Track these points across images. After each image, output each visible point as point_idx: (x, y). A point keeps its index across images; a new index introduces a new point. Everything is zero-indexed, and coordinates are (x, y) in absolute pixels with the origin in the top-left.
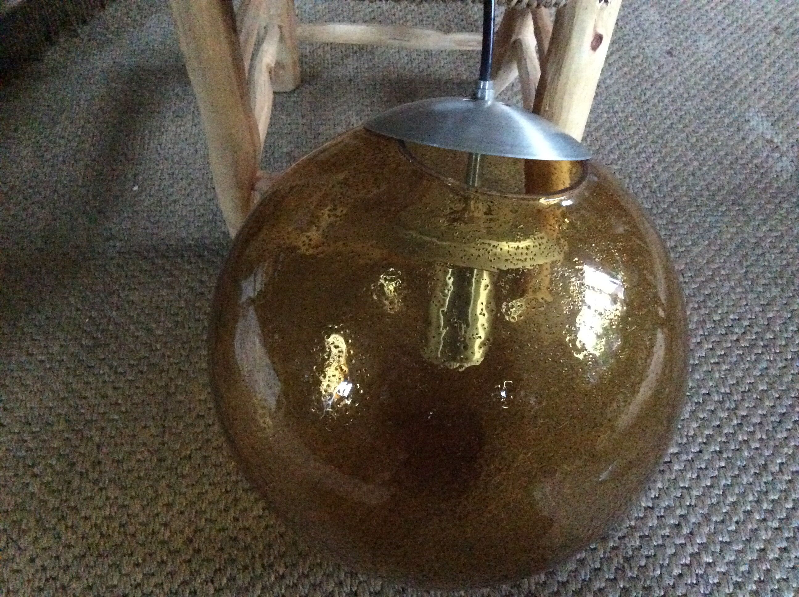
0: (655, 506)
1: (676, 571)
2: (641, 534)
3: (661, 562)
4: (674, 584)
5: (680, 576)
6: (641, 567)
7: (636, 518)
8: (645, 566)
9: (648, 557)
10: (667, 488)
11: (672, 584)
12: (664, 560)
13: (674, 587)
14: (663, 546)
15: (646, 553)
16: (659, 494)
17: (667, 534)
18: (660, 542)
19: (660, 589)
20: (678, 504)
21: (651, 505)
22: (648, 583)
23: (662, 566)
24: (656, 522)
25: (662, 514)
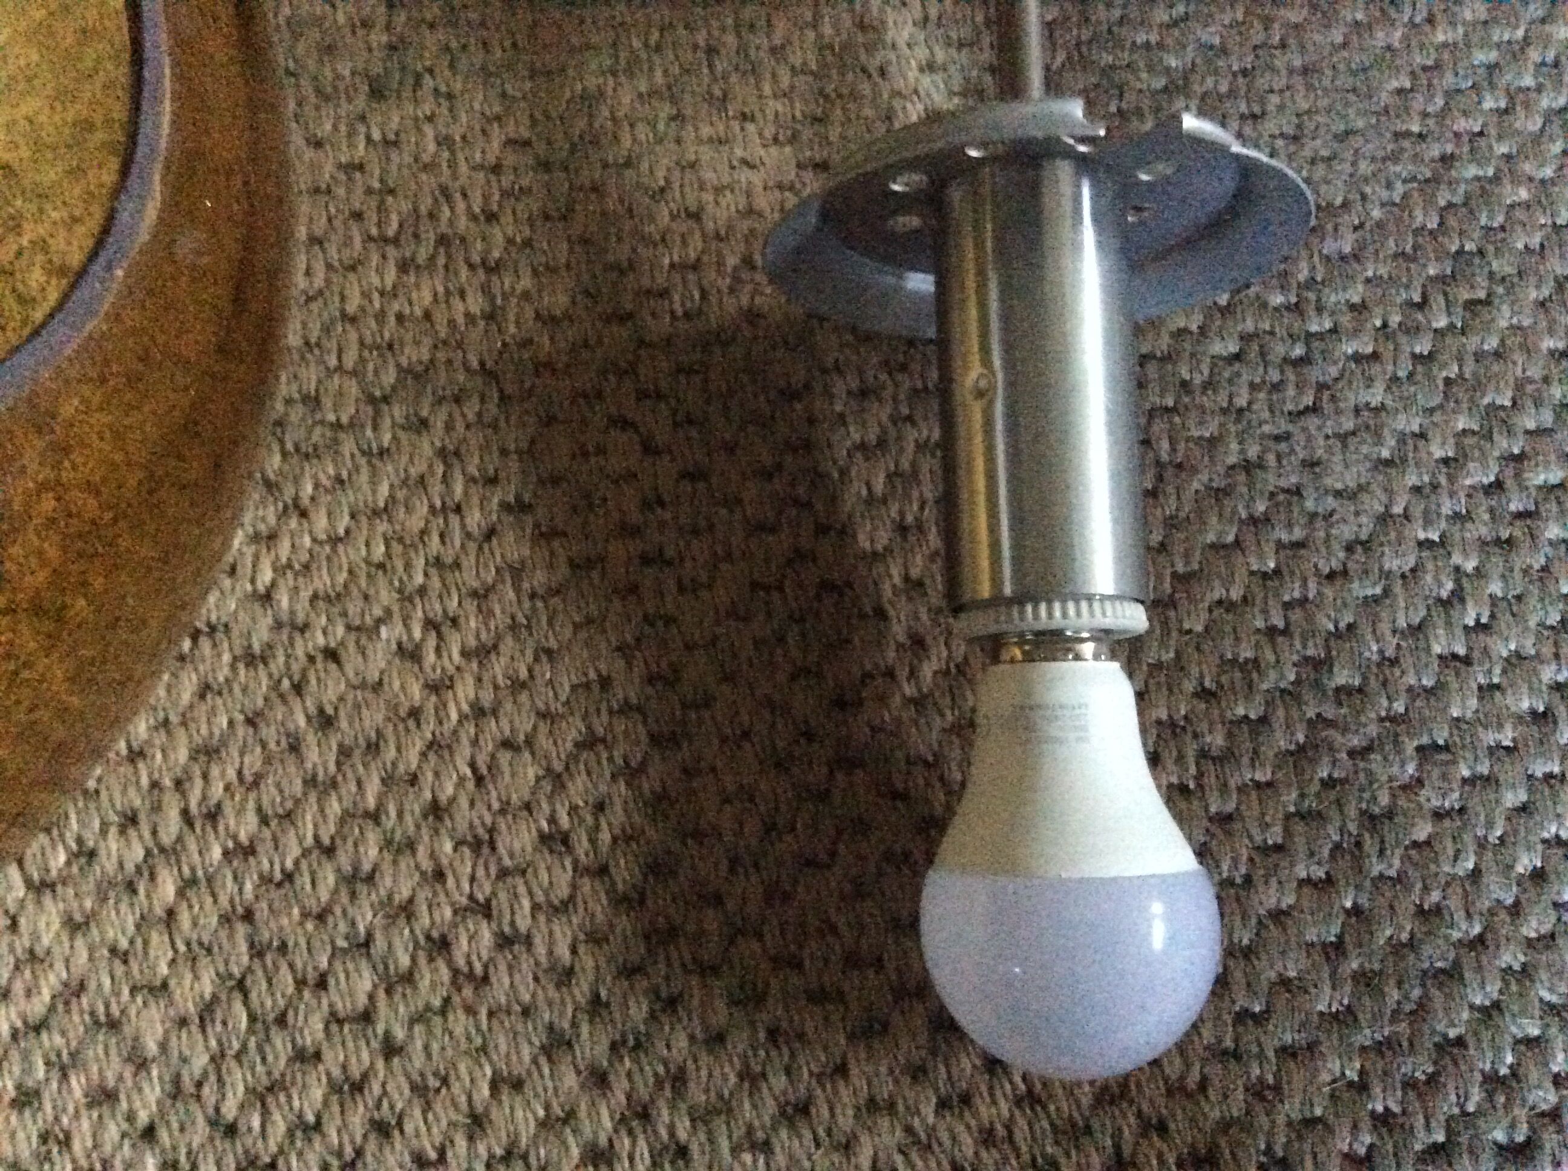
0: (1476, 654)
1: (1525, 863)
2: (1425, 740)
3: (1480, 832)
4: (1517, 903)
5: (1539, 876)
6: (1415, 844)
7: (1410, 689)
8: (1428, 843)
9: (1438, 815)
10: (1519, 598)
11: (1509, 901)
12: (1490, 825)
13: (1516, 910)
14: (1489, 781)
15: (1436, 803)
16: (1493, 616)
17: (1507, 743)
18: (1484, 769)
19: (1469, 916)
20: (1547, 650)
21: (1461, 651)
22: (1435, 896)
23: (1482, 844)
24: (1473, 703)
25: (1496, 680)
